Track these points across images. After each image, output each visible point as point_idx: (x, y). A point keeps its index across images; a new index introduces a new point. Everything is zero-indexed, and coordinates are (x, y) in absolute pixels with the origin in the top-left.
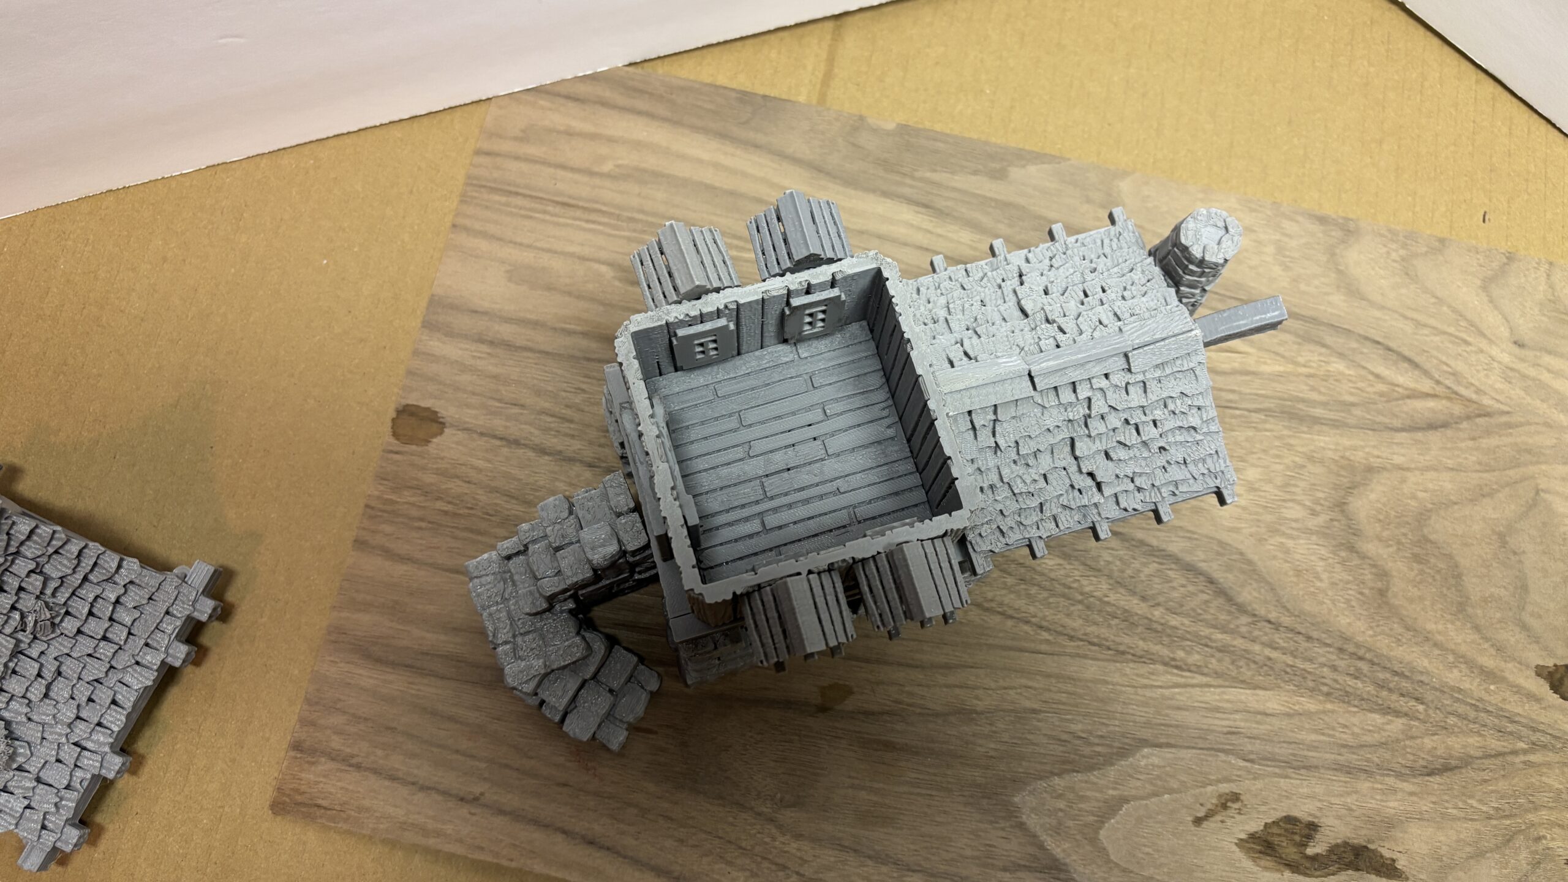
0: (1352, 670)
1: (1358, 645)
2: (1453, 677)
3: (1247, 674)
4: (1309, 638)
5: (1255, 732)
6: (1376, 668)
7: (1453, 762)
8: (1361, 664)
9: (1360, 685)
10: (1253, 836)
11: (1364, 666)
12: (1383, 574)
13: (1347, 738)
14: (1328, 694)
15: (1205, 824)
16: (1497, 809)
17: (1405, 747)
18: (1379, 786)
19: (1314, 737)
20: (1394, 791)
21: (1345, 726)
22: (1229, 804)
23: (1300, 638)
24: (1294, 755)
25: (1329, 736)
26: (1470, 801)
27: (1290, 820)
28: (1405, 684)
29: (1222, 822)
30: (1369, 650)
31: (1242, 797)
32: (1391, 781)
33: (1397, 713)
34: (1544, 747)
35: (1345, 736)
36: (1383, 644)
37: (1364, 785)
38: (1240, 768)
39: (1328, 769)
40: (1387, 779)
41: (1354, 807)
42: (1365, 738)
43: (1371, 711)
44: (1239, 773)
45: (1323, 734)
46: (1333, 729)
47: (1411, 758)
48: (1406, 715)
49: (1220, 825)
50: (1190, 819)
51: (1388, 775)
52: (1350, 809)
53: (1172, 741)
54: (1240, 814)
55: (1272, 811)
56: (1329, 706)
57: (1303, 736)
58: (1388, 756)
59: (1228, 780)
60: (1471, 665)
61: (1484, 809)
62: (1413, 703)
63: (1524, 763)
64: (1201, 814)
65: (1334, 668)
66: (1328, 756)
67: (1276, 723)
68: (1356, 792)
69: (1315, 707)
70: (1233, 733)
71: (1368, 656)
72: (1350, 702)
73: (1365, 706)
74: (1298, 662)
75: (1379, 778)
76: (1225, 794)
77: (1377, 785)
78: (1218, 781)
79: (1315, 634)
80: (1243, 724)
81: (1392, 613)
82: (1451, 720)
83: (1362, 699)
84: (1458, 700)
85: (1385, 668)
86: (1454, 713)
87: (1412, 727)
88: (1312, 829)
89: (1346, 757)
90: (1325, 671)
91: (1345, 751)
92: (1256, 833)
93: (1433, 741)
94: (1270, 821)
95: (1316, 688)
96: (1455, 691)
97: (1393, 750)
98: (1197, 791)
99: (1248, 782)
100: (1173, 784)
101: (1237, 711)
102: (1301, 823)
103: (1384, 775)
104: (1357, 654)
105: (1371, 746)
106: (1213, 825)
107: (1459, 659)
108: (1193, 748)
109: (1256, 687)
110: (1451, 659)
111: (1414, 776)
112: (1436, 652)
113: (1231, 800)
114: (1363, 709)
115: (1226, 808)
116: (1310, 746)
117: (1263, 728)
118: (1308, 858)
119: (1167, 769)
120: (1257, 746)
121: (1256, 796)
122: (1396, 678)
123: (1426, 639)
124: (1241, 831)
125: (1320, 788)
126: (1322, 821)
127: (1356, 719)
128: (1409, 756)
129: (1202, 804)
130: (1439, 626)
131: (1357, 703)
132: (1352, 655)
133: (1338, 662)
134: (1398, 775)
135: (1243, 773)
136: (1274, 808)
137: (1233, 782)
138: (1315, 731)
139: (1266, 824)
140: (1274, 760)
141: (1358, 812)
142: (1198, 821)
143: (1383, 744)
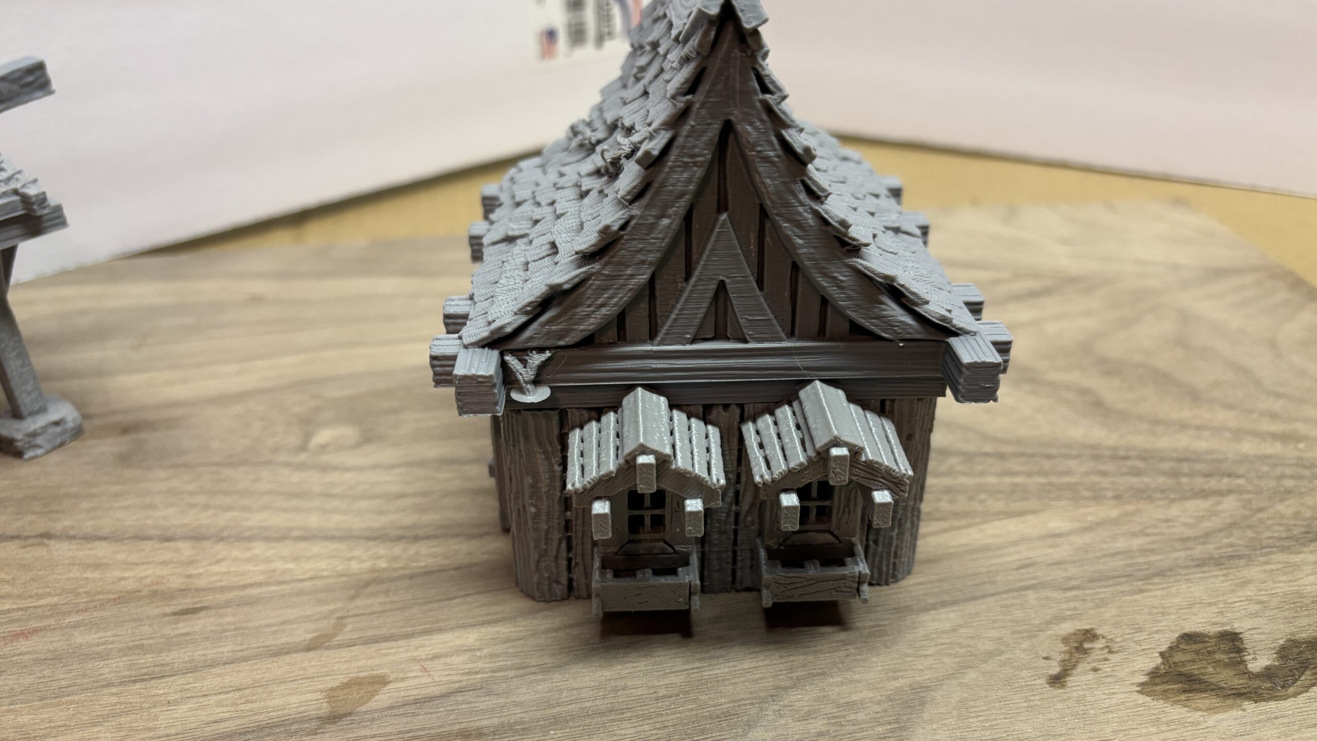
0: (1125, 470)
1: (1115, 449)
2: (1248, 447)
3: (996, 505)
4: (1049, 457)
6: (1151, 461)
8: (1130, 463)
9: (1146, 480)
10: (1155, 676)
12: (1084, 392)
13: (1179, 530)
14: (1117, 497)
15: (1070, 681)
17: (1261, 521)
19: (1136, 543)
20: (1297, 566)
21: (1167, 521)
22: (1087, 645)
23: (1036, 459)
25: (1156, 534)
27: (1189, 638)
29: (1095, 670)
30: (1128, 449)
31: (1098, 632)
32: (1281, 557)
33: (1221, 493)
35: (1174, 530)
36: (1140, 441)
37: (1254, 572)
38: (1068, 600)
39: (1187, 567)
40: (1273, 557)
41: (1265, 599)
42: (1204, 525)
43: (1183, 498)
44: (1072, 605)
45: (1147, 535)
46: (1155, 526)
47: (1282, 528)
48: (1230, 492)
49: (1091, 676)
50: (1043, 681)
51: (1271, 553)
52: (1261, 602)
53: (947, 598)
54: (1111, 652)
55: (1157, 636)
56: (1130, 508)
57: (1121, 544)
58: (1250, 534)
59: (1059, 619)
62: (1226, 480)
64: (1056, 670)
65: (1104, 474)
66: (1176, 555)
67: (1078, 540)
68: (1249, 582)
69: (1114, 513)
70: (1025, 566)
71: (1131, 453)
72: (1150, 497)
73: (1172, 496)
74: (1054, 479)
75: (1262, 559)
76: (1070, 635)
77: (1268, 567)
78: (1048, 623)
79: (1053, 451)
80: (1032, 554)
81: (1124, 416)
82: (1289, 483)
83: (1162, 491)
84: (1275, 465)
85: (1163, 459)
86: (1282, 477)
87: (1249, 501)
88: (1233, 640)
89: (1199, 551)
90: (1095, 478)
91: (1191, 544)
92: (1157, 668)
93: (1288, 506)
94: (1164, 648)
95: (1097, 496)
96: (1263, 458)
97: (1250, 527)
98: (1025, 645)
99: (1092, 612)
100: (985, 646)
101: (1015, 543)
102: (1210, 637)
103: (1265, 555)
104: (1118, 456)
105: (1220, 530)
106: (1082, 678)
107: (1239, 434)
108: (983, 597)
109: (1020, 514)
110: (1228, 435)
111: (1304, 545)
112: (1206, 433)
113: (1085, 640)
114: (1174, 500)
115: (1086, 652)
116: (1143, 551)
117: (1063, 551)
118: (1258, 676)
119: (962, 631)
120: (1073, 570)
121: (1116, 625)
122: (1185, 464)
123: (1183, 426)
124: (1134, 672)
125: (1197, 591)
126: (1237, 627)
127: (1174, 511)
128: (1276, 528)
129: (1046, 658)
130: (1186, 413)
131: (1159, 495)
132: (1115, 457)
133: (1102, 467)
134: (1283, 549)
135: (1078, 604)
136: (1157, 632)
137: (1071, 618)
138: (1135, 535)
139: (1162, 654)
140: (1107, 578)
141: (1274, 602)
142: (1057, 680)
143: (1233, 525)
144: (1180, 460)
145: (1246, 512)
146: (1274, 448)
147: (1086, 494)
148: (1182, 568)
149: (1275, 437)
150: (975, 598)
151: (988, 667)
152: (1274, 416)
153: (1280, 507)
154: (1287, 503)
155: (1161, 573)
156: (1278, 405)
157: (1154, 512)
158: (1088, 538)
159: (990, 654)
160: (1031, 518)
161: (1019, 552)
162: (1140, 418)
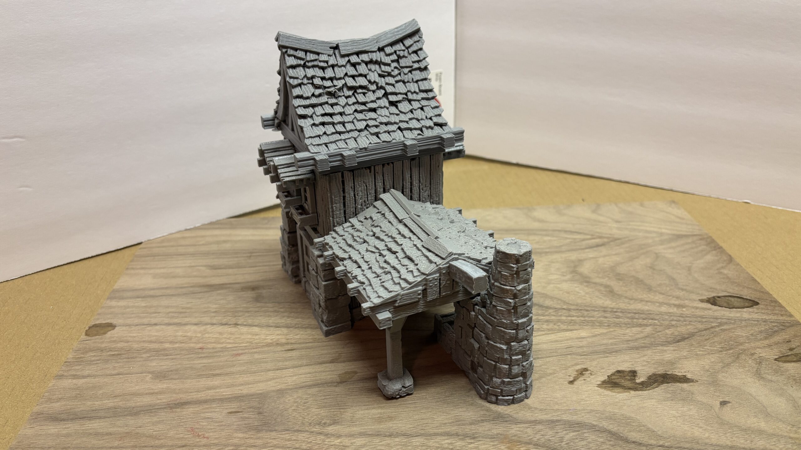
0: (614, 316)
1: (613, 308)
2: (664, 309)
3: (563, 327)
4: (587, 310)
5: (581, 345)
6: (625, 313)
7: (686, 336)
8: (617, 314)
9: (621, 320)
10: (604, 382)
11: (620, 314)
12: (606, 286)
13: (627, 338)
14: (608, 326)
15: (575, 383)
16: (722, 348)
17: (658, 335)
18: (656, 351)
19: (611, 341)
20: (666, 351)
21: (624, 334)
22: (584, 373)
23: (582, 311)
24: (605, 349)
25: (618, 339)
26: (706, 347)
27: (619, 372)
28: (642, 316)
29: (584, 380)
30: (618, 309)
31: (589, 369)
32: (660, 348)
33: (646, 325)
34: (726, 323)
35: (625, 337)
36: (622, 306)
37: (649, 352)
38: (582, 359)
39: (626, 350)
40: (658, 347)
41: (650, 361)
42: (636, 336)
43: (634, 327)
44: (582, 360)
45: (615, 339)
46: (619, 336)
47: (665, 338)
48: (650, 325)
49: (583, 381)
50: (567, 382)
51: (658, 346)
52: (648, 362)
53: (540, 356)
54: (591, 375)
55: (608, 371)
56: (612, 330)
57: (605, 342)
58: (653, 340)
59: (577, 364)
60: (669, 305)
61: (715, 349)
62: (650, 321)
63: (721, 330)
64: (572, 379)
65: (606, 317)
66: (623, 346)
67: (590, 340)
68: (646, 355)
69: (605, 331)
70: (569, 347)
71: (619, 310)
72: (620, 326)
73: (629, 326)
74: (587, 319)
75: (653, 348)
76: (579, 369)
77: (655, 351)
78: (572, 366)
79: (589, 309)
80: (572, 344)
81: (620, 296)
82: (673, 323)
83: (626, 324)
84: (671, 316)
85: (629, 313)
86: (673, 320)
87: (656, 328)
88: (633, 373)
89: (632, 344)
90: (602, 319)
91: (630, 342)
92: (605, 380)
93: (670, 331)
94: (609, 374)
95: (601, 324)
96: (667, 313)
97: (653, 337)
98: (563, 371)
99: (588, 363)
100: (549, 371)
101: (567, 340)
102: (626, 372)
103: (654, 347)
104: (613, 311)
105: (642, 338)
106: (580, 382)
107: (661, 304)
108: (552, 357)
109: (571, 330)
110: (658, 304)
111: (671, 344)
112: (649, 304)
113: (584, 371)
114: (629, 327)
115: (583, 375)
116: (612, 344)
117: (584, 343)
118: (639, 384)
119: (543, 366)
120: (585, 349)
121: (596, 367)
122: (637, 315)
123: (642, 301)
124: (597, 381)
125: (627, 357)
126: (636, 369)
127: (628, 331)
128: (663, 338)
129: (569, 376)
130: (645, 296)
131: (624, 326)
132: (611, 312)
133: (606, 315)
134: (662, 345)
135: (584, 360)
136: (609, 370)
137: (581, 364)
138: (611, 339)
139: (608, 376)
140: (597, 352)
141: (653, 362)
142: (571, 382)
143: (646, 337)
144: (635, 313)
145: (654, 332)
146: (674, 310)
147: (598, 324)
148: (624, 350)
149: (675, 305)
150: (549, 357)
151: (549, 378)
152: (678, 298)
153: (667, 331)
154: (670, 329)
155: (616, 352)
156: (681, 294)
157: (619, 331)
158: (594, 339)
159: (551, 374)
160: (575, 331)
161: (568, 343)
162: (626, 297)
